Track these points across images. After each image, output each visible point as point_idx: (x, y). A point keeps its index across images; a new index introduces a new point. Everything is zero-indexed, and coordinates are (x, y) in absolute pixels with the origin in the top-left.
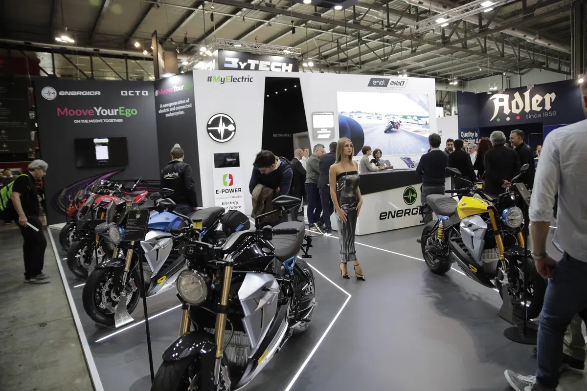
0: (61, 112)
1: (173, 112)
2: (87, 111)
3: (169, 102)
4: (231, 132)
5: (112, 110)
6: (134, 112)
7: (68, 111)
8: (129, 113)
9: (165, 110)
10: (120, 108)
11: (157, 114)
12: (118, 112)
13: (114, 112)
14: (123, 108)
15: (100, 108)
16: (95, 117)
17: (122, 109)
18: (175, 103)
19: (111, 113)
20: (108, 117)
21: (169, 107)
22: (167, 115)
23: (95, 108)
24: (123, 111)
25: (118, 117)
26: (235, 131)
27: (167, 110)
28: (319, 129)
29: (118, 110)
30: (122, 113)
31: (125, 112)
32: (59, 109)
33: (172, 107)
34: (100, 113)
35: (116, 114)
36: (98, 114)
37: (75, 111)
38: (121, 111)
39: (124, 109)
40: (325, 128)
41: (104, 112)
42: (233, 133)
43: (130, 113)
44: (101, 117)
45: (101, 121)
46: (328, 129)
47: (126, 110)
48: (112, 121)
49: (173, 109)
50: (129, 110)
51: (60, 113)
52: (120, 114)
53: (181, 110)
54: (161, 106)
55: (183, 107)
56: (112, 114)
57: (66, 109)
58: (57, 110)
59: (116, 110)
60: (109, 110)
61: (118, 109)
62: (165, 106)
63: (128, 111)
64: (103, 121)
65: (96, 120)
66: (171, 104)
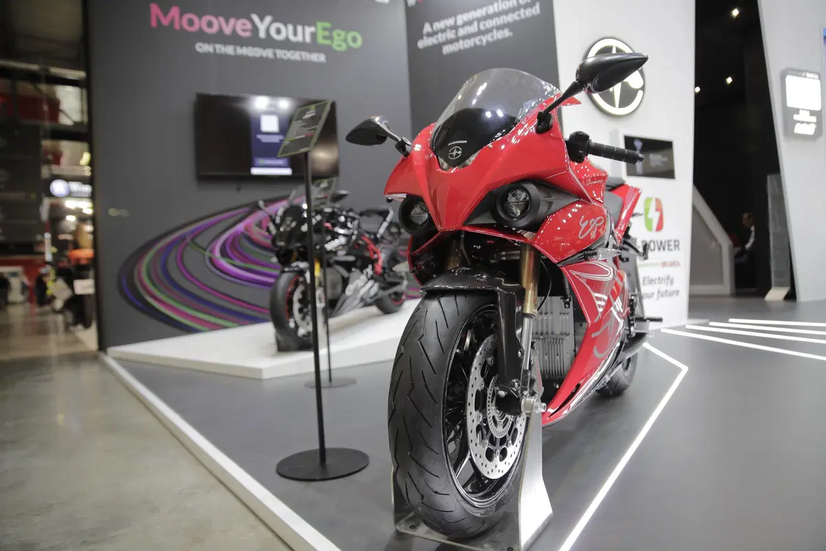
0: (161, 16)
1: (469, 36)
2: (232, 21)
3: (454, 14)
4: (634, 92)
5: (300, 28)
6: (354, 40)
7: (181, 16)
8: (343, 40)
9: (441, 38)
10: (320, 25)
11: (414, 54)
12: (314, 35)
13: (304, 34)
14: (328, 25)
15: (268, 19)
16: (254, 40)
17: (325, 29)
18: (479, 13)
19: (295, 34)
20: (287, 45)
21: (455, 27)
22: (447, 49)
23: (255, 18)
24: (327, 33)
25: (313, 47)
26: (643, 88)
27: (450, 35)
28: (797, 111)
29: (312, 29)
30: (325, 38)
31: (331, 38)
32: (155, 9)
33: (470, 23)
34: (268, 31)
35: (308, 39)
36: (262, 34)
37: (200, 18)
38: (321, 34)
39: (330, 30)
40: (807, 110)
41: (278, 31)
42: (640, 93)
43: (345, 40)
44: (269, 42)
45: (268, 53)
46: (812, 113)
47: (335, 33)
48: (295, 56)
49: (473, 28)
50: (343, 33)
51: (158, 20)
52: (320, 41)
53: (499, 28)
54: (427, 28)
55: (510, 18)
56: (299, 38)
57: (174, 11)
58: (148, 10)
59: (309, 30)
60: (290, 27)
61: (315, 26)
62: (438, 25)
63: (339, 35)
64: (275, 54)
65: (257, 49)
66: (461, 19)
